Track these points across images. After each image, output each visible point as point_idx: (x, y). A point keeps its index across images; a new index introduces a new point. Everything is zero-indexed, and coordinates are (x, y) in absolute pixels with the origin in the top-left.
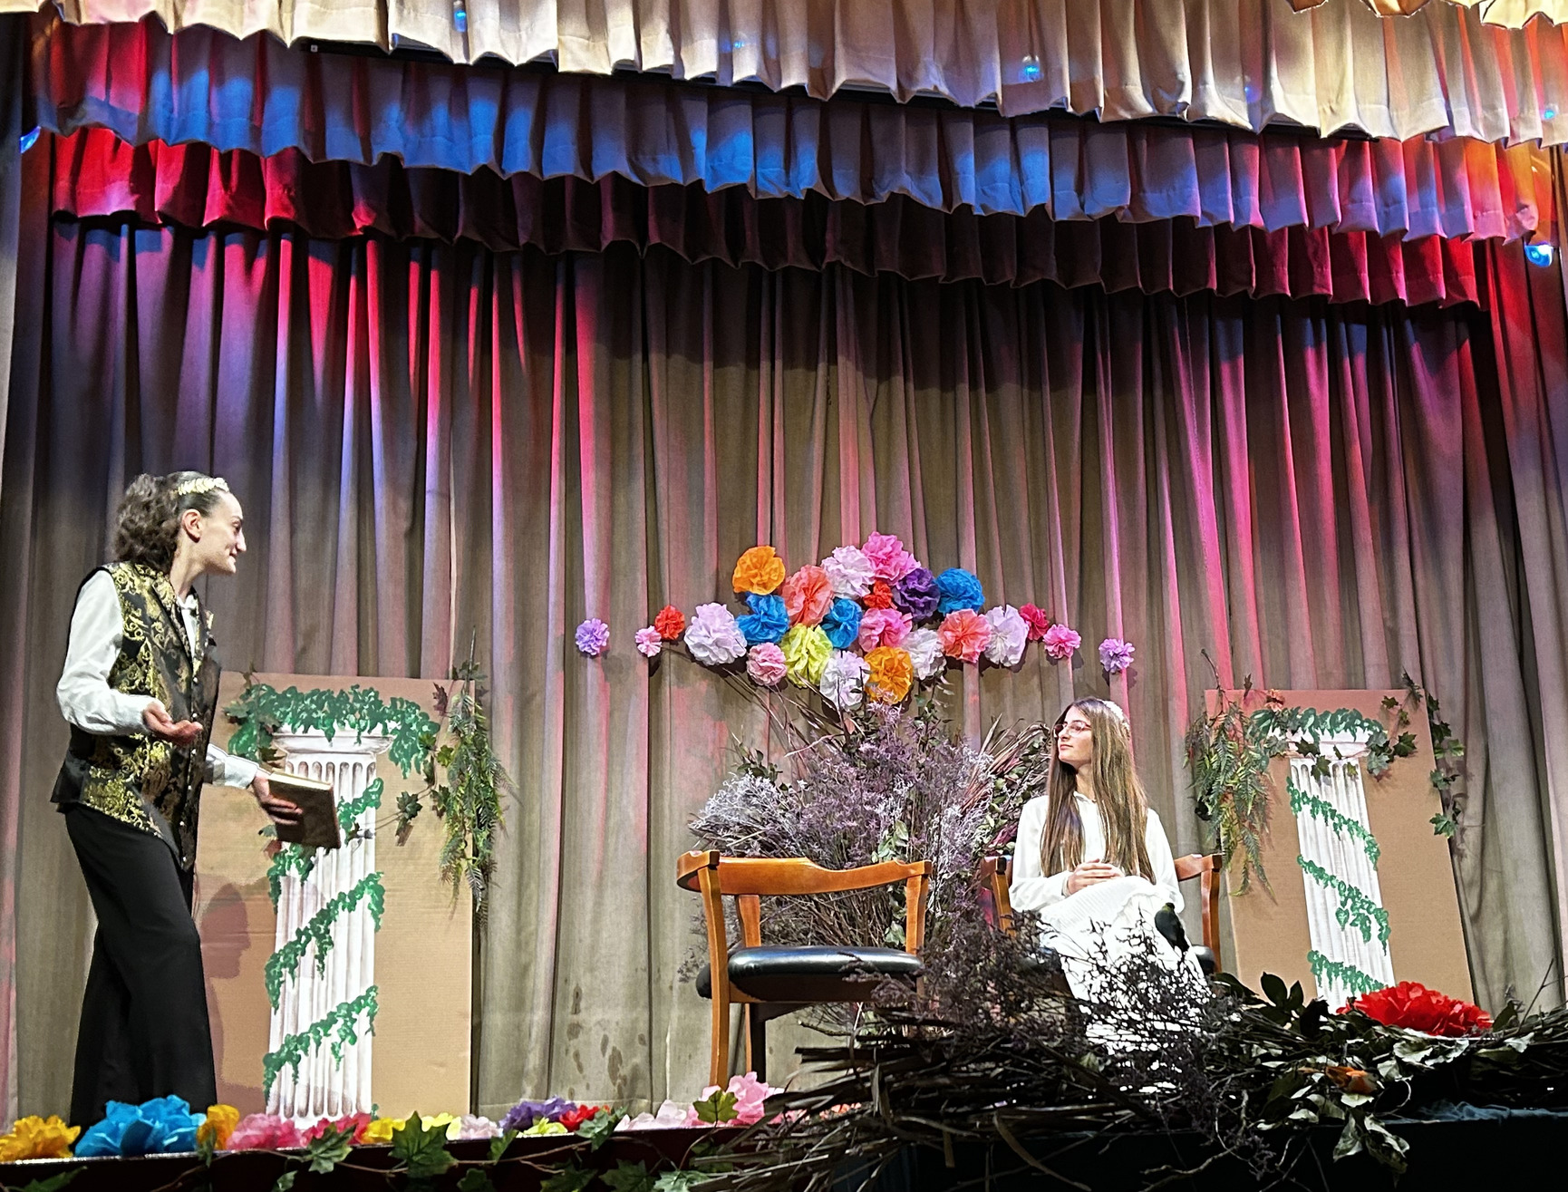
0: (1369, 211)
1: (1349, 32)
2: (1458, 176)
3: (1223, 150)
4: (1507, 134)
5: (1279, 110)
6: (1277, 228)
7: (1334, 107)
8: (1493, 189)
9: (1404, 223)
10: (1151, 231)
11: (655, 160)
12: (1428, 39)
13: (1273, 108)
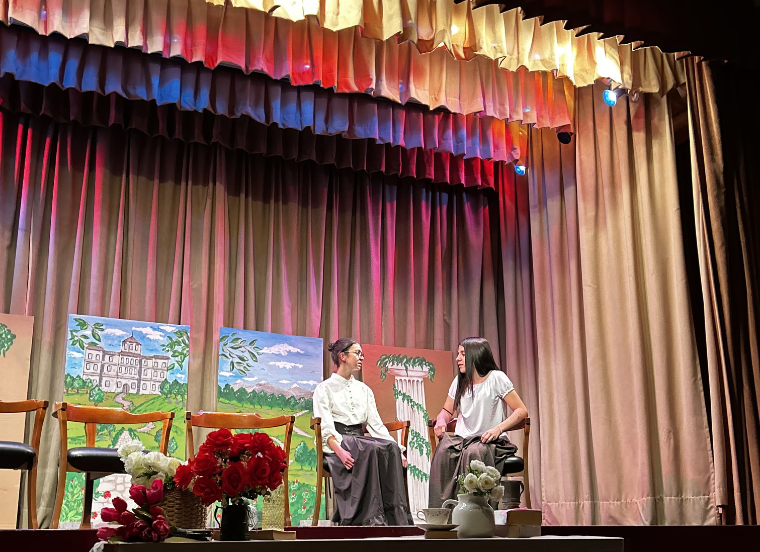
0: (450, 144)
1: (445, 66)
2: (488, 133)
3: (390, 111)
4: (508, 117)
5: (412, 97)
6: (412, 147)
7: (436, 96)
8: (503, 140)
9: (464, 150)
10: (358, 143)
11: (135, 88)
12: (478, 73)
13: (410, 95)
